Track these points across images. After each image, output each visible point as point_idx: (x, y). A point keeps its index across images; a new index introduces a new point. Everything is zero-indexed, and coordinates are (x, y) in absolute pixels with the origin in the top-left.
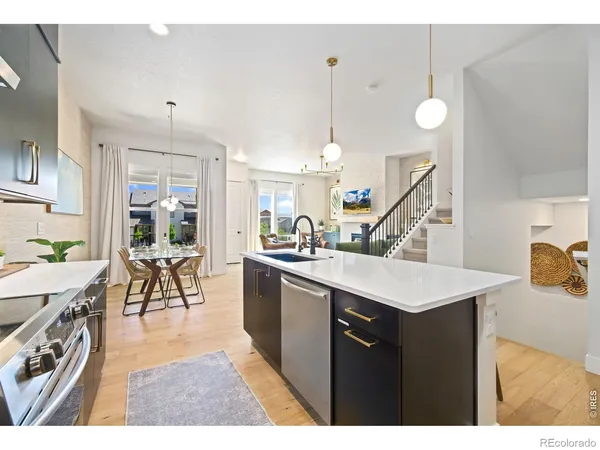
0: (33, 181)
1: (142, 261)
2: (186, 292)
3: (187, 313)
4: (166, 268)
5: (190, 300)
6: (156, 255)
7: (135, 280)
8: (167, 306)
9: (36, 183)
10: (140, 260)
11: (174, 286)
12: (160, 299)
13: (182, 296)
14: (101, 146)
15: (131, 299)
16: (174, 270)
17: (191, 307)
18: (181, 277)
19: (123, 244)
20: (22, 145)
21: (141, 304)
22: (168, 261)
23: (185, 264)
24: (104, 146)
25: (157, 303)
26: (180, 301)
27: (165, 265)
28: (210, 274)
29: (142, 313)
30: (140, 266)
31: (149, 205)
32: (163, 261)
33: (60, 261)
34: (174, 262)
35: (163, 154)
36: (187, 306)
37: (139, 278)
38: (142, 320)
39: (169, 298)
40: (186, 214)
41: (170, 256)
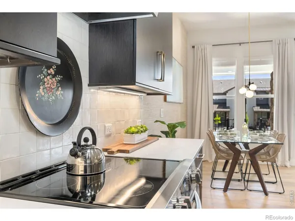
0: (162, 79)
1: (225, 143)
2: (265, 178)
3: (266, 199)
4: (245, 152)
5: (269, 188)
6: (237, 139)
7: (219, 159)
8: (246, 188)
9: (163, 81)
10: (224, 142)
11: (253, 171)
12: (239, 180)
13: (261, 181)
14: (193, 47)
15: (216, 175)
16: (253, 154)
17: (270, 194)
18: (260, 162)
19: (209, 127)
20: (157, 54)
21: (225, 182)
22: (246, 145)
23: (262, 151)
24: (196, 47)
25: (238, 183)
26: (258, 186)
27: (244, 149)
28: (288, 164)
29: (226, 189)
30: (223, 147)
31: (225, 94)
32: (242, 145)
33: (172, 137)
34: (252, 147)
35: (240, 44)
36: (266, 193)
37: (222, 158)
38: (226, 196)
39: (248, 181)
40: (257, 100)
41: (249, 141)
